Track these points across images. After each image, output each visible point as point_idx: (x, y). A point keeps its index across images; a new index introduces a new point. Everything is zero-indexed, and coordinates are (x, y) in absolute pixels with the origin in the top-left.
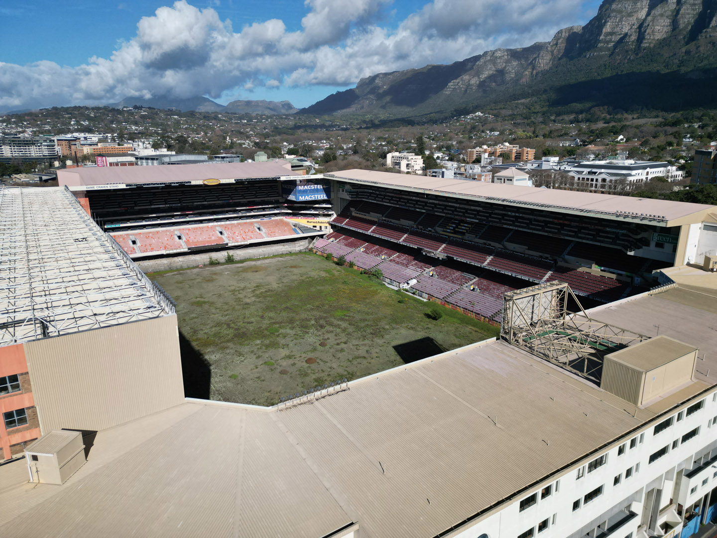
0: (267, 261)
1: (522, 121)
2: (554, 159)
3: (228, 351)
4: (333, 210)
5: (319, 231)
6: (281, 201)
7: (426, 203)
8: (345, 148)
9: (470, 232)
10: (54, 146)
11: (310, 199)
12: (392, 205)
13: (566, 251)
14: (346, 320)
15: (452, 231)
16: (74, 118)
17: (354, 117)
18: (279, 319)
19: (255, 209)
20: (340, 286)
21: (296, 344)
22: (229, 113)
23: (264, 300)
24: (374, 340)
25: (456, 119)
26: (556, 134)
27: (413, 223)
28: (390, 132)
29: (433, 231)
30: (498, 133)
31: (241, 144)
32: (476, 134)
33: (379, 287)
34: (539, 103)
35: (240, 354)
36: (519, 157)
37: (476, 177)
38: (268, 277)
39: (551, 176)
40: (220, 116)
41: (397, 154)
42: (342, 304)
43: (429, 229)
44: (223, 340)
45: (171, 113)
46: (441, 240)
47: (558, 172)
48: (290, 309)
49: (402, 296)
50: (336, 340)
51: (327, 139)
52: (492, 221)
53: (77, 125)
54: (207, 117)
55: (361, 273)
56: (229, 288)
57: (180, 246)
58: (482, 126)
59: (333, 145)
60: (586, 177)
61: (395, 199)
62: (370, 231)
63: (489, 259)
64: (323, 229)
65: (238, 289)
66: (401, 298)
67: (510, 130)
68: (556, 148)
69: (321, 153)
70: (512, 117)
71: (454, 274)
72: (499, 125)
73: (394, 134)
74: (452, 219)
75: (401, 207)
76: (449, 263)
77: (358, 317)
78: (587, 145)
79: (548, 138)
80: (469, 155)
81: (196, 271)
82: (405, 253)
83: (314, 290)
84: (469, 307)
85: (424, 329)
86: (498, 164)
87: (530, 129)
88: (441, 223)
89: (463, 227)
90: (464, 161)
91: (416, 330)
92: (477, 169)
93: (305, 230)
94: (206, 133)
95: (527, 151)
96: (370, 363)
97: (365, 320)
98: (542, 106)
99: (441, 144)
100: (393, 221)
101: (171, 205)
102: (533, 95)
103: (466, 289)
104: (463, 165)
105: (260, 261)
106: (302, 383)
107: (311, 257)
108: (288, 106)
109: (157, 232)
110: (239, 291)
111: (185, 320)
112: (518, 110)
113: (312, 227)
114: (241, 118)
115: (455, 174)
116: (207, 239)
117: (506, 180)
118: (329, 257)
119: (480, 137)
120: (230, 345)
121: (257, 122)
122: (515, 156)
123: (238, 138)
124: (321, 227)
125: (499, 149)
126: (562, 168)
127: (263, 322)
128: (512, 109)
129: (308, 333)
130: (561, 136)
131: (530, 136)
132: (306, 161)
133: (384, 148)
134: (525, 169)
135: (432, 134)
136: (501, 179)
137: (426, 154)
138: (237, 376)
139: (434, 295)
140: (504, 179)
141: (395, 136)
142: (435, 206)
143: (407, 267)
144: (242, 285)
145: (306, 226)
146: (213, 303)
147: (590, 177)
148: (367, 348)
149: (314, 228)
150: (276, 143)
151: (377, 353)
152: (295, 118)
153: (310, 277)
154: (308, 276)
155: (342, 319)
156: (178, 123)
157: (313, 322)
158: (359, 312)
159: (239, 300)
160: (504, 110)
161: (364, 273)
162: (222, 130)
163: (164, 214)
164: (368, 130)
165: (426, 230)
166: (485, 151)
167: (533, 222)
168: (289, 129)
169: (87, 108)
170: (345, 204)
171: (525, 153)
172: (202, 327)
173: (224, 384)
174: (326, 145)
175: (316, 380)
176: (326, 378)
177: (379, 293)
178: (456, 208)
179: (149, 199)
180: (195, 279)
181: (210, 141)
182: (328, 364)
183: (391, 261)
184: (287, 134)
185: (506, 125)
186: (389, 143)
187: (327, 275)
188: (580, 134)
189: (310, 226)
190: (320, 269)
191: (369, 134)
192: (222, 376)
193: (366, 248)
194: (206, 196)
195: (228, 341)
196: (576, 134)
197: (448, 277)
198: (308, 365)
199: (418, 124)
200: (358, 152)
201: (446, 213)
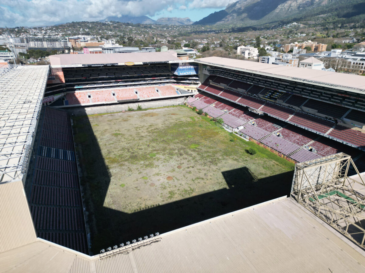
0: (159, 110)
1: (321, 28)
2: (339, 51)
3: (124, 167)
4: (199, 81)
5: (191, 93)
6: (170, 75)
7: (254, 78)
8: (216, 43)
9: (280, 98)
10: (67, 42)
11: (186, 74)
12: (233, 79)
13: (345, 115)
14: (196, 151)
15: (269, 97)
16: (82, 27)
17: (223, 26)
18: (157, 148)
19: (156, 79)
20: (197, 128)
21: (163, 166)
22: (157, 25)
23: (152, 135)
24: (210, 166)
25: (281, 27)
26: (340, 35)
27: (245, 90)
28: (242, 34)
29: (257, 96)
30: (305, 35)
31: (160, 42)
32: (292, 36)
33: (220, 130)
34: (332, 17)
35: (130, 170)
36: (316, 49)
37: (289, 61)
38: (157, 120)
39: (336, 61)
40: (153, 26)
41: (243, 47)
42: (196, 140)
43: (255, 95)
44: (123, 159)
45: (128, 24)
46: (261, 102)
47: (341, 59)
48: (166, 142)
49: (233, 137)
50: (188, 164)
51: (207, 38)
52: (295, 93)
53: (83, 31)
54: (146, 27)
55: (211, 120)
56: (135, 126)
57: (114, 100)
58: (296, 30)
59: (209, 42)
60: (359, 62)
61: (235, 75)
62: (219, 94)
63: (291, 116)
64: (193, 92)
65: (139, 127)
66: (233, 138)
67: (313, 33)
68: (340, 44)
69: (202, 46)
70: (315, 25)
71: (267, 124)
72: (306, 30)
73: (244, 35)
74: (269, 89)
75: (238, 80)
76: (265, 117)
77: (204, 149)
78: (360, 42)
79: (336, 37)
80: (286, 48)
81: (120, 114)
82: (239, 109)
83: (182, 130)
84: (275, 147)
85: (244, 161)
86: (303, 53)
87: (325, 32)
88: (262, 92)
89: (276, 95)
90: (283, 51)
91: (238, 161)
92: (290, 56)
93: (183, 92)
94: (144, 35)
95: (322, 46)
96: (205, 183)
97: (208, 152)
98: (334, 19)
99: (271, 41)
100: (233, 89)
101: (110, 76)
102: (329, 12)
103: (274, 135)
104: (282, 54)
105: (156, 110)
106: (162, 194)
107: (184, 109)
108: (189, 20)
109: (102, 91)
110: (140, 128)
111: (106, 145)
112: (319, 21)
113: (187, 91)
114: (163, 27)
115: (276, 59)
116: (128, 96)
117: (307, 65)
118: (194, 109)
119: (294, 37)
120: (126, 163)
121: (171, 29)
122: (314, 49)
123: (160, 38)
124: (192, 91)
125: (305, 44)
126: (344, 56)
127: (148, 149)
128: (315, 21)
129: (172, 158)
130: (344, 36)
131: (325, 36)
132: (193, 51)
133: (237, 43)
134: (320, 57)
135: (266, 35)
136: (304, 65)
137: (260, 47)
138: (124, 185)
139: (253, 137)
140: (306, 65)
141: (245, 36)
142: (260, 81)
143: (239, 118)
144: (142, 124)
145: (184, 90)
146: (124, 135)
147: (362, 62)
148: (205, 172)
149: (188, 91)
150: (179, 40)
151: (211, 176)
152: (191, 27)
153: (181, 121)
154: (180, 120)
155: (194, 151)
156: (131, 30)
157: (176, 151)
158: (205, 146)
159: (138, 134)
160: (310, 21)
161: (213, 120)
162: (153, 34)
163: (106, 81)
164: (230, 33)
165: (253, 95)
166: (296, 46)
167: (323, 95)
168: (187, 33)
169: (88, 23)
170: (207, 77)
171: (321, 47)
172: (114, 150)
173: (116, 190)
174: (205, 41)
175: (170, 193)
176: (176, 192)
177: (219, 134)
178: (272, 82)
179: (98, 73)
180: (118, 119)
181: (146, 39)
182: (180, 182)
183: (230, 113)
184: (186, 36)
185: (310, 30)
186: (240, 40)
187: (191, 120)
188: (356, 35)
189: (186, 90)
190: (188, 117)
191: (230, 36)
192: (116, 184)
193: (216, 104)
194: (129, 72)
195: (126, 160)
196: (354, 35)
197: (263, 126)
198: (168, 181)
199: (258, 30)
200: (222, 46)
201: (266, 86)
